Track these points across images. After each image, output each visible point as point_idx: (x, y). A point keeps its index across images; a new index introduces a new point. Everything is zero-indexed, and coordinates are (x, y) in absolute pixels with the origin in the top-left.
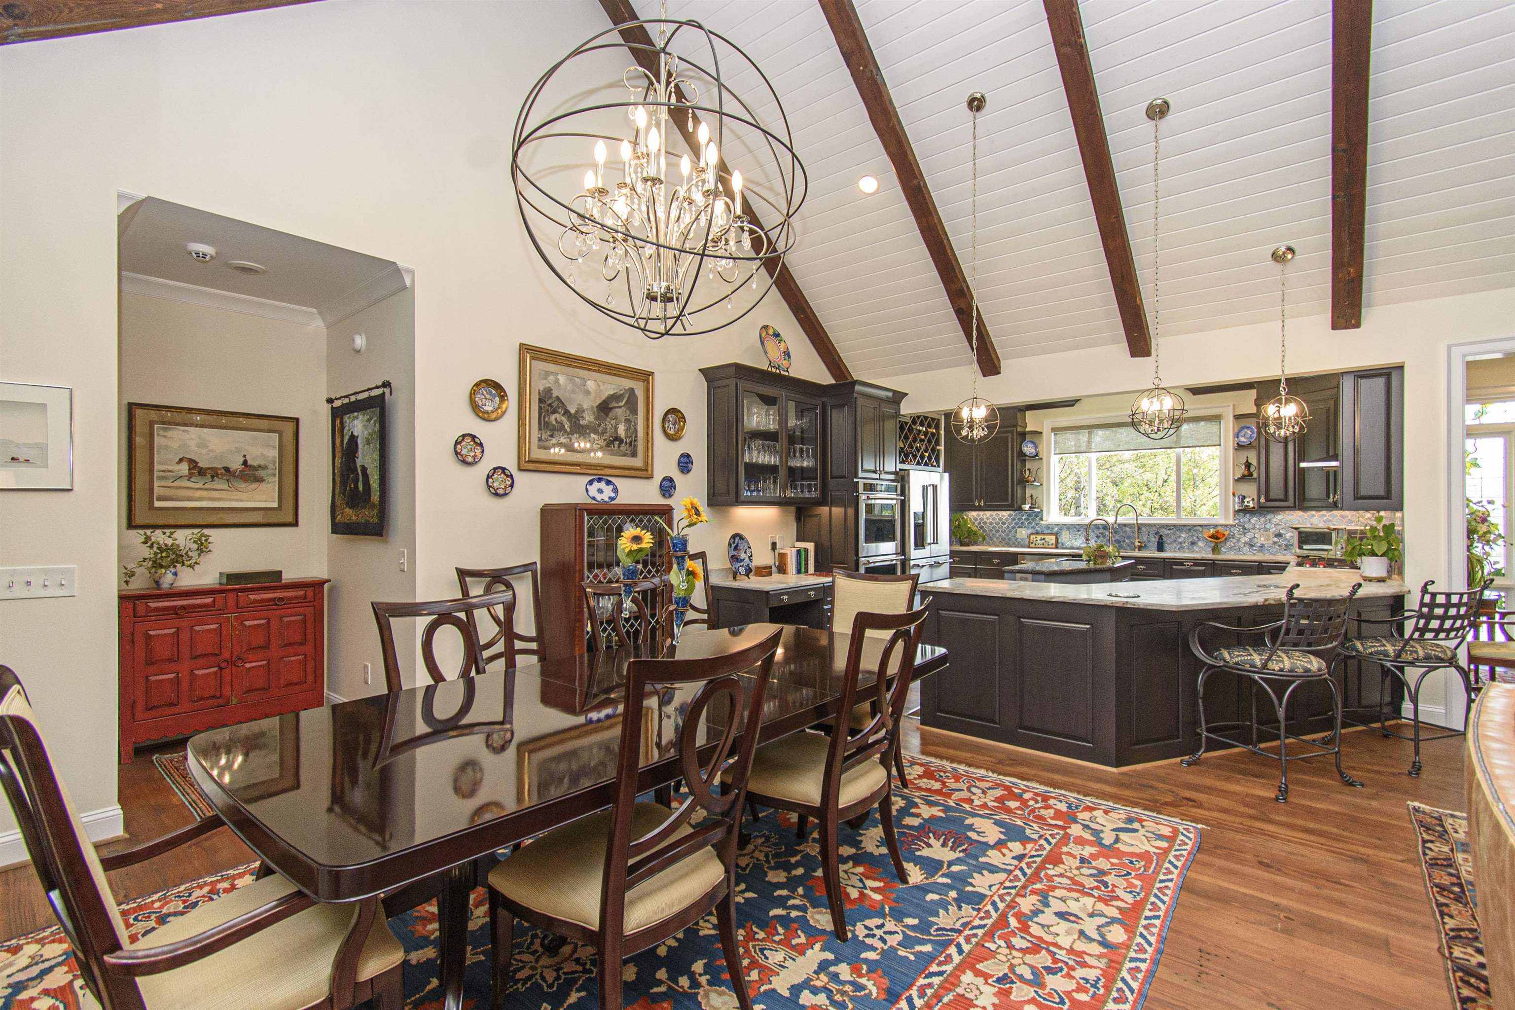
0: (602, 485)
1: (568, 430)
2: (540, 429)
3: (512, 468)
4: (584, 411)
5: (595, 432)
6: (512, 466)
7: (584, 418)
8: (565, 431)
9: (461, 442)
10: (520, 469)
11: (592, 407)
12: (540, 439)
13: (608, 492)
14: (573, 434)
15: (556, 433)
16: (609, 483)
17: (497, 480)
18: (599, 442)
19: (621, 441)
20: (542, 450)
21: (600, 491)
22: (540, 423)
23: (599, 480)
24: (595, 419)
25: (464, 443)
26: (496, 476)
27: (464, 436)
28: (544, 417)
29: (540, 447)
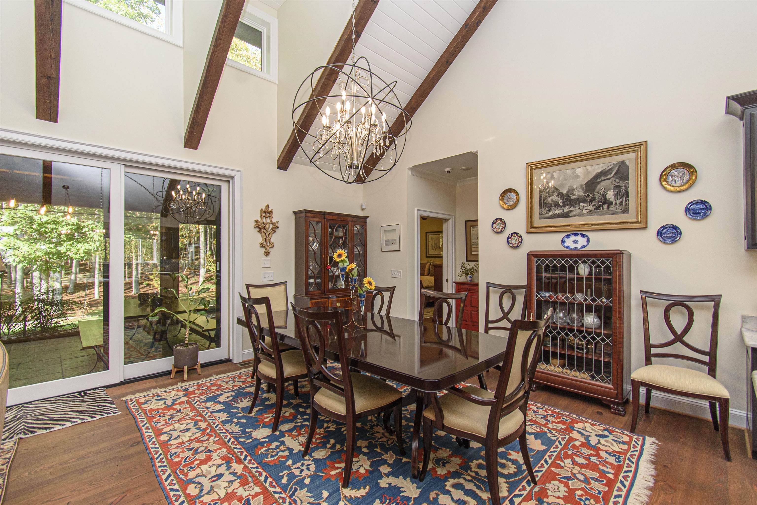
0: (579, 238)
1: (561, 204)
2: (541, 208)
3: (522, 232)
4: (574, 189)
5: (584, 201)
6: (522, 231)
7: (574, 194)
8: (559, 205)
9: (496, 222)
10: (528, 233)
11: (581, 185)
12: (541, 214)
13: (582, 241)
14: (565, 207)
15: (553, 208)
16: (583, 236)
17: (514, 239)
18: (589, 208)
19: (610, 204)
20: (542, 220)
21: (576, 242)
22: (540, 204)
23: (576, 235)
24: (584, 193)
25: (497, 223)
26: (513, 237)
27: (496, 220)
28: (544, 201)
29: (541, 218)
